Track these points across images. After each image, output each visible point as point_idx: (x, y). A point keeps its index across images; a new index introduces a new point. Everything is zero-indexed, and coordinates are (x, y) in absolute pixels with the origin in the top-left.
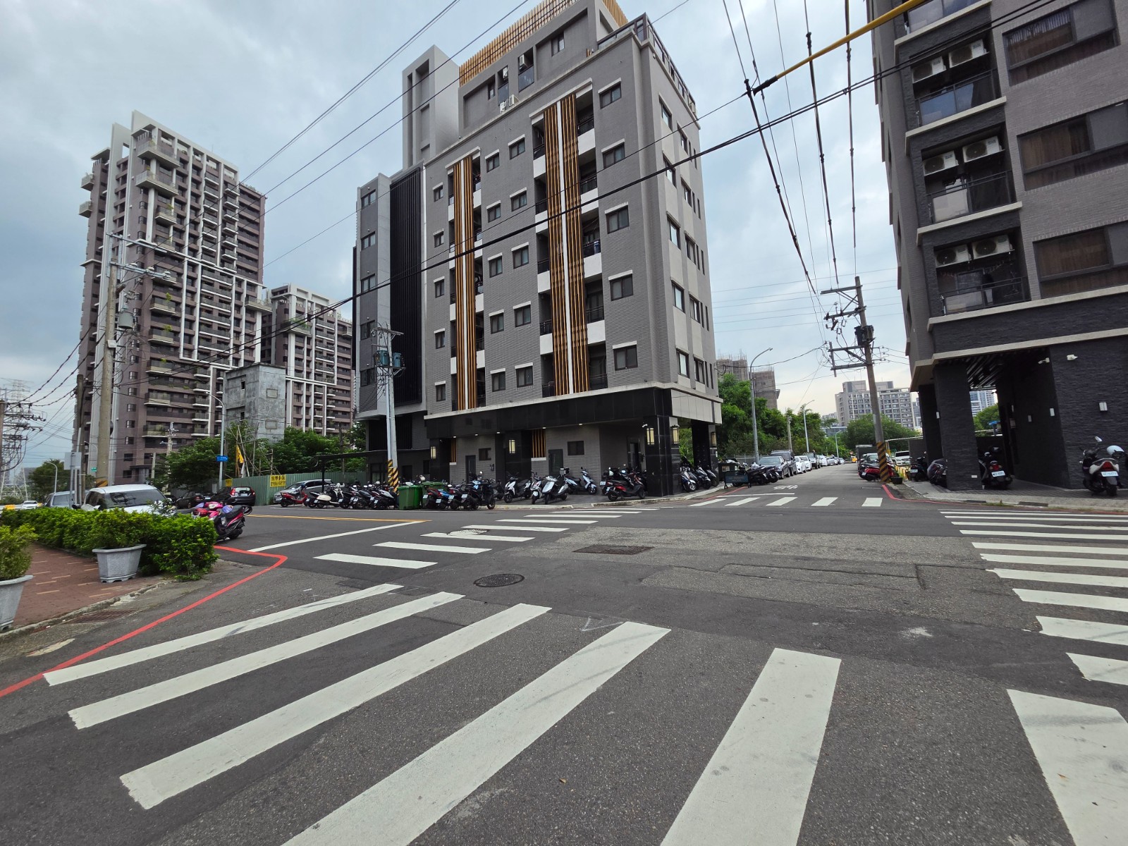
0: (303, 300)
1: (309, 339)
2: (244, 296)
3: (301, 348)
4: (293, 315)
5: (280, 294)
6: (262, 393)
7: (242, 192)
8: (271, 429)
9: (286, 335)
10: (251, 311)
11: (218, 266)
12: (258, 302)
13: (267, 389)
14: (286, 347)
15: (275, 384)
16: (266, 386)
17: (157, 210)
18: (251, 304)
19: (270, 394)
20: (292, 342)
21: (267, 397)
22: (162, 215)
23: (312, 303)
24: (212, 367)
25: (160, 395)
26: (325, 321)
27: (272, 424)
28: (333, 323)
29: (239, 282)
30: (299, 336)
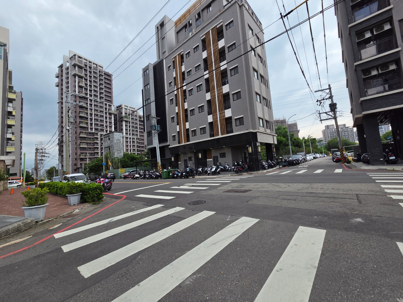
0: (127, 109)
1: (129, 122)
2: (108, 109)
3: (127, 125)
4: (124, 114)
5: (119, 108)
6: (115, 141)
7: (105, 74)
8: (119, 153)
9: (122, 121)
10: (110, 114)
11: (99, 100)
12: (112, 111)
13: (117, 140)
14: (122, 125)
15: (119, 138)
16: (116, 139)
17: (79, 83)
18: (110, 112)
19: (118, 142)
20: (124, 123)
21: (117, 143)
22: (80, 84)
23: (130, 110)
24: (99, 133)
25: (84, 144)
26: (134, 116)
27: (119, 152)
28: (137, 116)
29: (106, 104)
30: (126, 121)
